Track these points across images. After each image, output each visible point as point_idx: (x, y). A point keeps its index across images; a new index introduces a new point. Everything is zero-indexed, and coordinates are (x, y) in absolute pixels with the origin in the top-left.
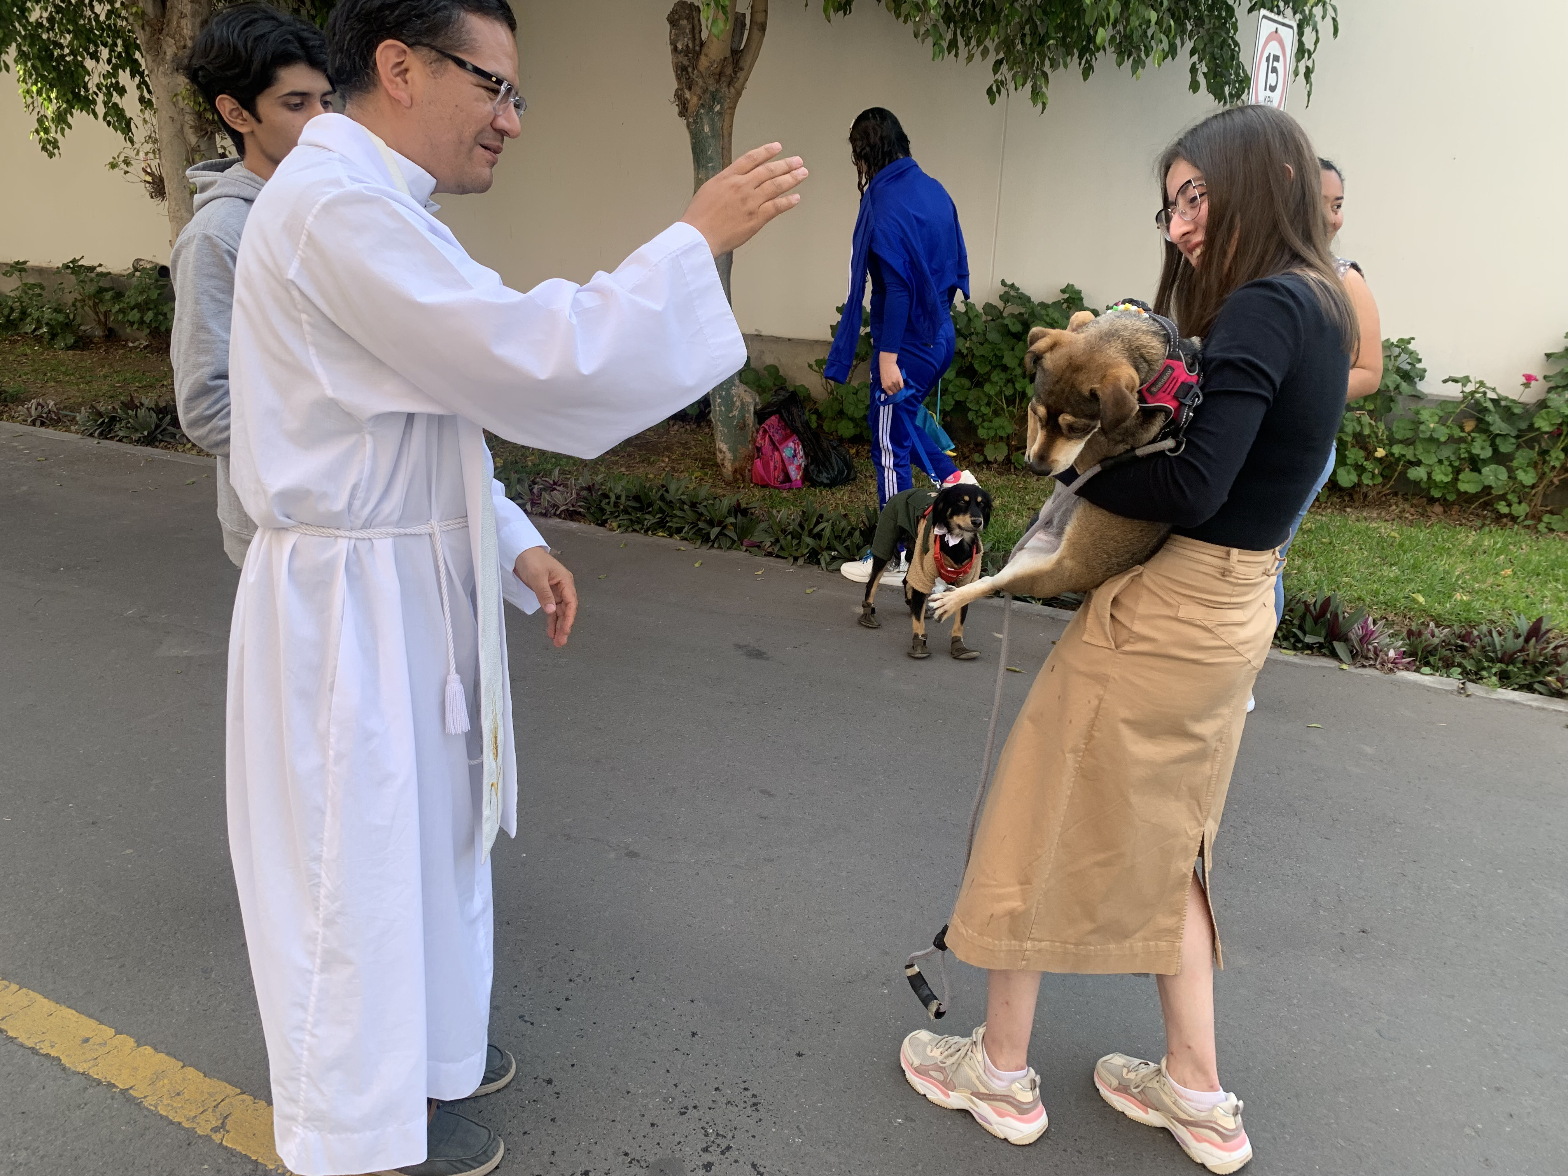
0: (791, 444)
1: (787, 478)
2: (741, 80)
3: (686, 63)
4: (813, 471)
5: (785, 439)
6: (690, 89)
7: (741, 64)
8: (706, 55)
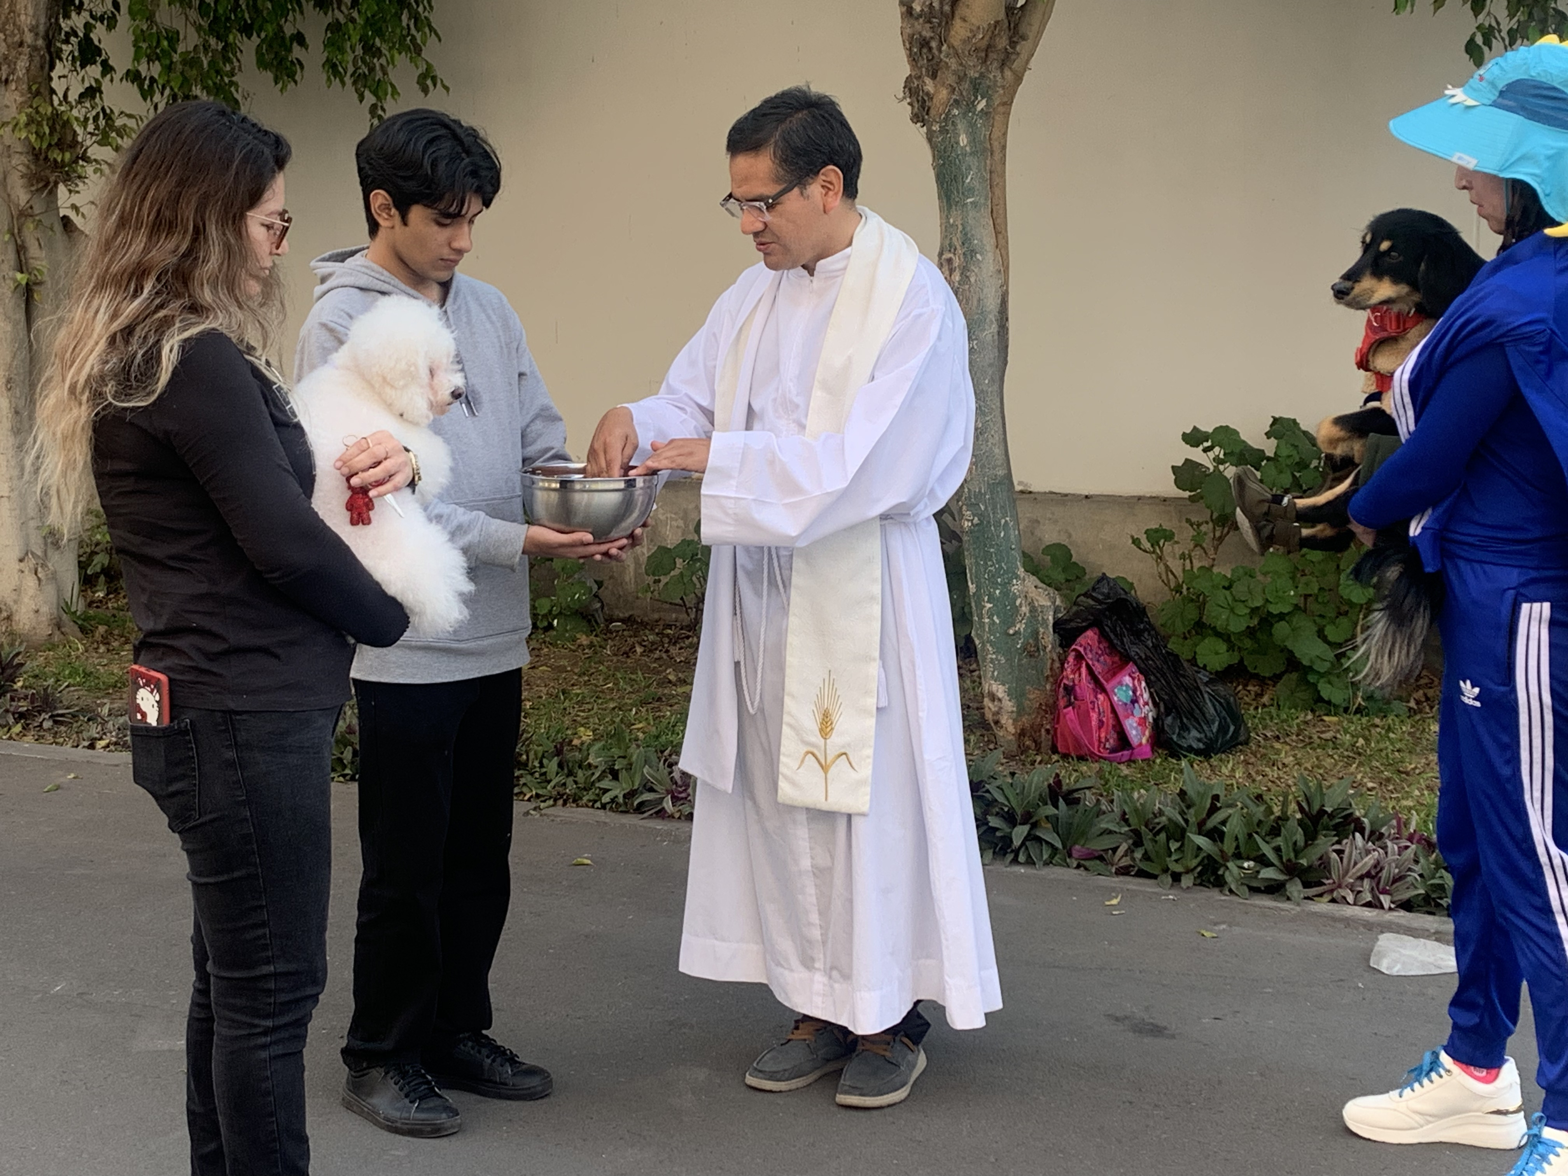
0: (1127, 680)
1: (1123, 741)
2: (1024, 56)
3: (927, 34)
4: (1171, 726)
5: (1114, 672)
6: (934, 76)
7: (1023, 29)
8: (964, 20)
